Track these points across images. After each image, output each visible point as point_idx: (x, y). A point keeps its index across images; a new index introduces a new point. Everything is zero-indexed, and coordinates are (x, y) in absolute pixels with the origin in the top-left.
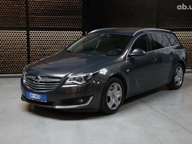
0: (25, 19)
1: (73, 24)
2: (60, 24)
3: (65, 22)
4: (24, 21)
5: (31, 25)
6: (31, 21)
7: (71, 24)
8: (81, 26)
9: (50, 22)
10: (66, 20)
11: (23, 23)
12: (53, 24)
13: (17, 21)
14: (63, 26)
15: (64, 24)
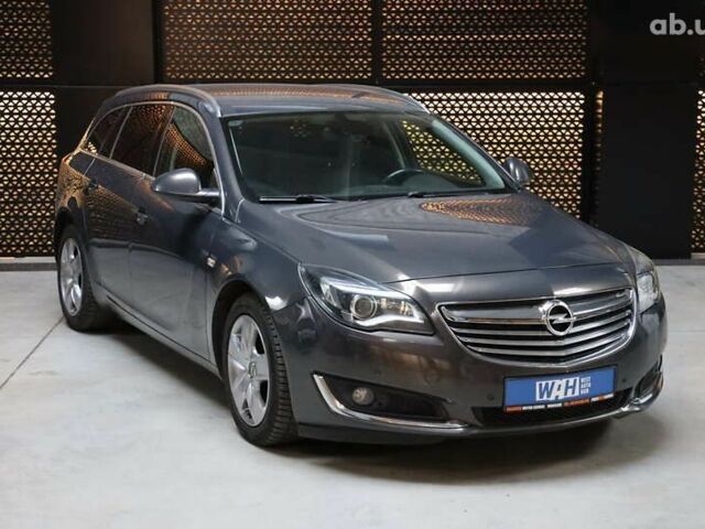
0: (369, 49)
1: (548, 64)
2: (497, 64)
3: (518, 57)
4: (365, 57)
5: (389, 72)
6: (389, 57)
7: (540, 64)
8: (578, 71)
9: (458, 57)
10: (523, 49)
11: (361, 64)
12: (471, 64)
13: (339, 57)
14: (509, 72)
15: (514, 64)
